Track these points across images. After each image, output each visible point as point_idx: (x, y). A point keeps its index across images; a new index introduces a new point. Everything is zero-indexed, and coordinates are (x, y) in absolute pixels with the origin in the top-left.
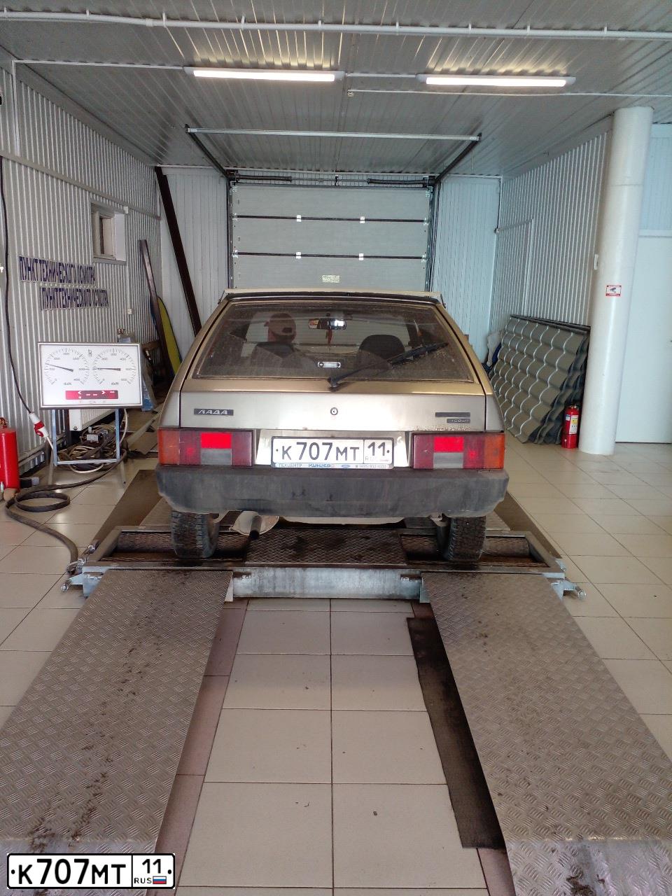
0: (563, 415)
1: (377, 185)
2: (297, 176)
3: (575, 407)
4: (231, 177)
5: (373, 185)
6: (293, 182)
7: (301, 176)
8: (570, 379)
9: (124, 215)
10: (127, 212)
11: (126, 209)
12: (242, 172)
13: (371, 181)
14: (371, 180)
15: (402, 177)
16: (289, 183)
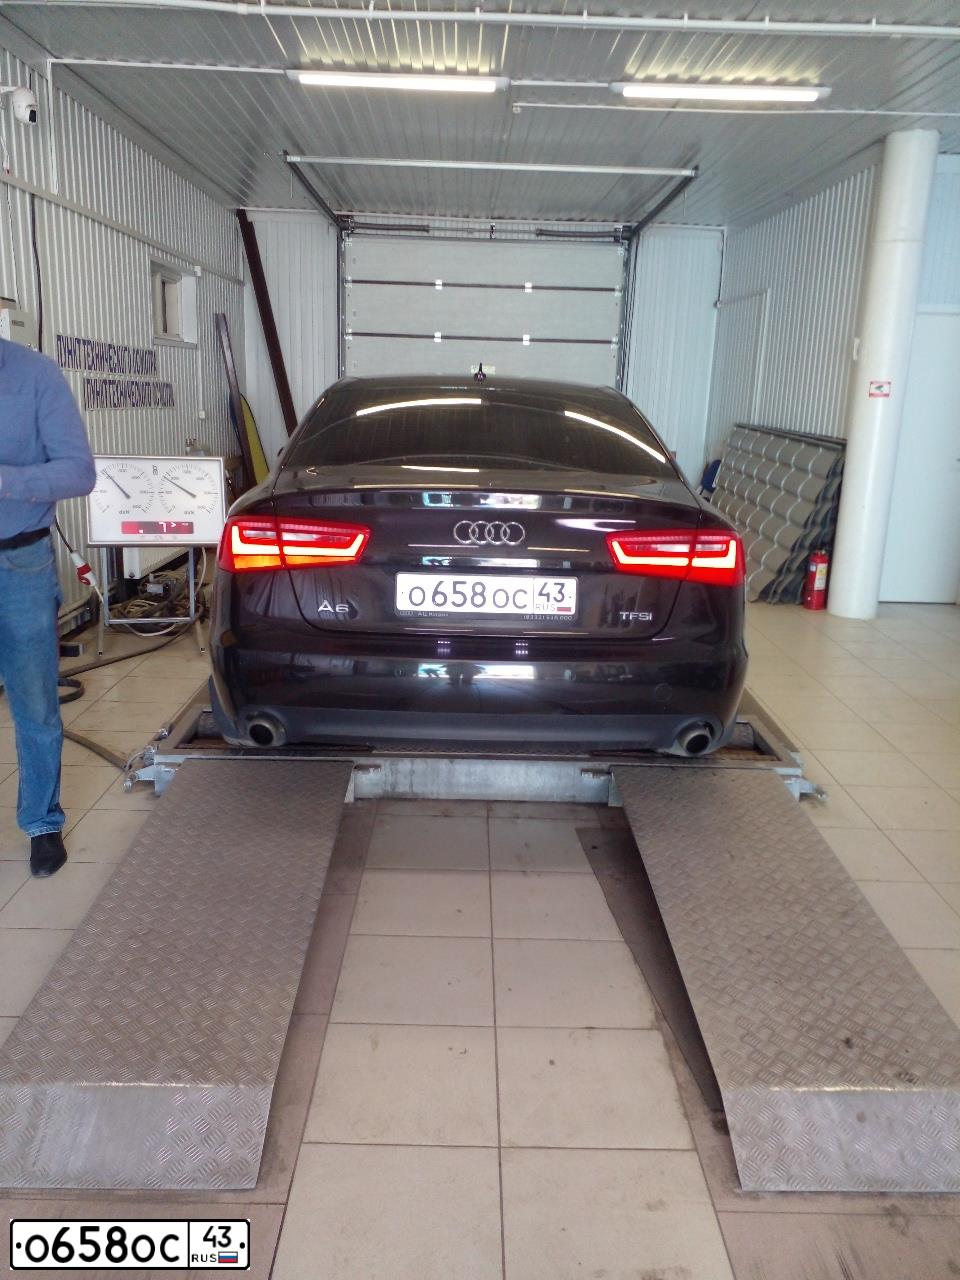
0: (807, 562)
1: (549, 238)
2: (437, 224)
3: (823, 552)
4: (343, 226)
5: (544, 238)
6: (431, 233)
7: (443, 225)
8: (817, 513)
9: (194, 278)
10: (199, 274)
11: (198, 269)
12: (360, 218)
13: (540, 233)
14: (541, 230)
15: (586, 227)
16: (425, 234)
